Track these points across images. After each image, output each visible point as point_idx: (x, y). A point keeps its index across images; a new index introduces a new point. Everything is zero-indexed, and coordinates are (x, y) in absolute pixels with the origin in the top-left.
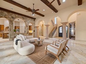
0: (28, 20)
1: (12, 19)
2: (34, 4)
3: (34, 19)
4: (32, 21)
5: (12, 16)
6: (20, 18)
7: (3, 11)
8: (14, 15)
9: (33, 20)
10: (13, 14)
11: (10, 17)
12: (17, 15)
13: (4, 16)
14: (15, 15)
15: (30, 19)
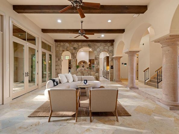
0: (98, 47)
1: (74, 51)
2: (82, 22)
3: (112, 42)
4: (107, 48)
5: (74, 46)
6: (85, 46)
7: (64, 43)
8: (76, 45)
9: (109, 44)
10: (76, 43)
11: (72, 48)
12: (80, 44)
13: (66, 49)
14: (78, 44)
15: (103, 44)
